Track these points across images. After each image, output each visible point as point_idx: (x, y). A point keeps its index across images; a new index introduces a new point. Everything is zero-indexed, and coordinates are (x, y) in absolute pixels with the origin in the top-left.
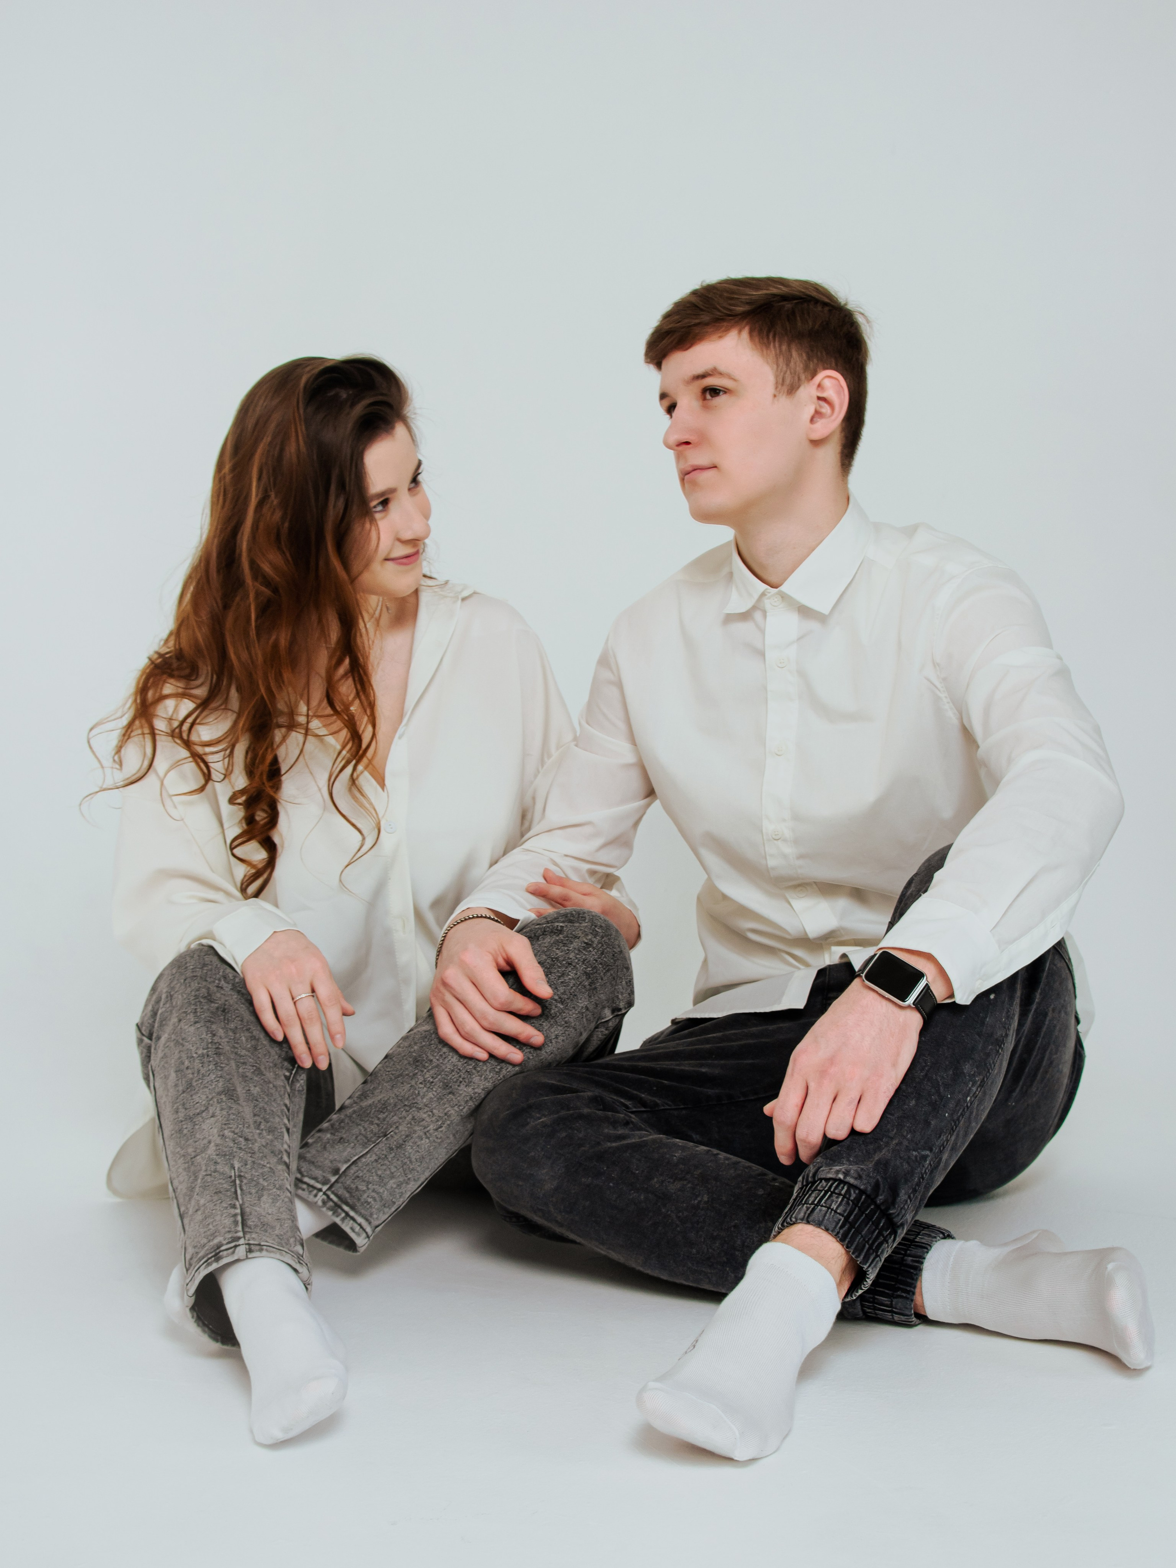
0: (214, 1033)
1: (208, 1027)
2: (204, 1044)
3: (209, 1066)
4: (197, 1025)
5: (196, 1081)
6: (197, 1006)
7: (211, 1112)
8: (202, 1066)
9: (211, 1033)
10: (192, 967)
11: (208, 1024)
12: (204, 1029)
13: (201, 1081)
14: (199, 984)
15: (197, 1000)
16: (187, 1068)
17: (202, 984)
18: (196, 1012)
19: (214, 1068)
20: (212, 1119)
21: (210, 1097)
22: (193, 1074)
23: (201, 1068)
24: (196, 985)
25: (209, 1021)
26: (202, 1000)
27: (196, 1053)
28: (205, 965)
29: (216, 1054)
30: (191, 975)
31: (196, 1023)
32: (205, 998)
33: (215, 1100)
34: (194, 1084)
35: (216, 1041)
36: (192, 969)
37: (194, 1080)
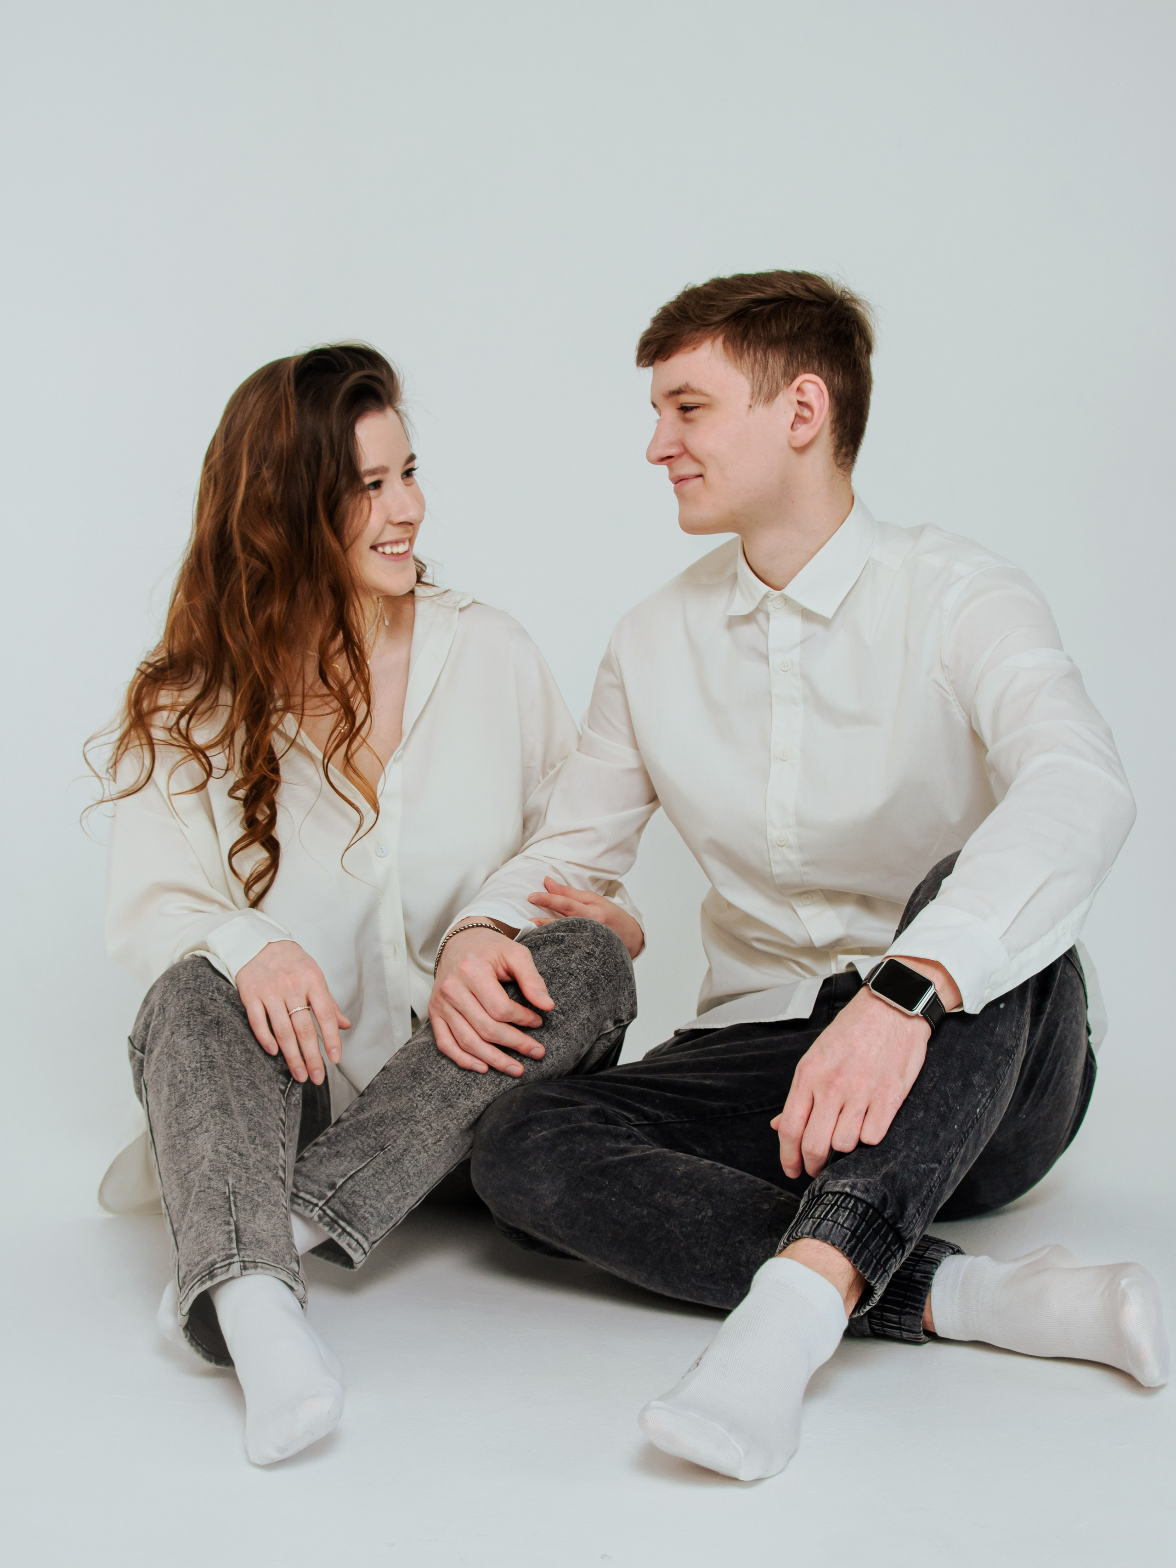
0: (207, 1046)
1: (201, 1040)
2: (197, 1058)
3: (202, 1079)
4: (190, 1038)
5: (190, 1095)
6: (190, 1018)
7: (205, 1127)
8: (196, 1080)
9: (205, 1046)
10: (185, 979)
11: (202, 1037)
12: (197, 1042)
13: (194, 1095)
14: (192, 996)
15: (190, 1013)
16: (180, 1082)
17: (195, 996)
18: (189, 1025)
19: (207, 1082)
20: (206, 1134)
21: (204, 1111)
22: (186, 1088)
23: (194, 1082)
24: (190, 997)
25: (203, 1034)
26: (195, 1013)
27: (190, 1067)
28: (198, 977)
29: (210, 1067)
30: (184, 986)
31: (189, 1036)
32: (198, 1010)
33: (209, 1114)
34: (188, 1098)
35: (210, 1054)
36: (185, 981)
37: (187, 1094)
